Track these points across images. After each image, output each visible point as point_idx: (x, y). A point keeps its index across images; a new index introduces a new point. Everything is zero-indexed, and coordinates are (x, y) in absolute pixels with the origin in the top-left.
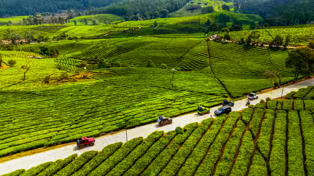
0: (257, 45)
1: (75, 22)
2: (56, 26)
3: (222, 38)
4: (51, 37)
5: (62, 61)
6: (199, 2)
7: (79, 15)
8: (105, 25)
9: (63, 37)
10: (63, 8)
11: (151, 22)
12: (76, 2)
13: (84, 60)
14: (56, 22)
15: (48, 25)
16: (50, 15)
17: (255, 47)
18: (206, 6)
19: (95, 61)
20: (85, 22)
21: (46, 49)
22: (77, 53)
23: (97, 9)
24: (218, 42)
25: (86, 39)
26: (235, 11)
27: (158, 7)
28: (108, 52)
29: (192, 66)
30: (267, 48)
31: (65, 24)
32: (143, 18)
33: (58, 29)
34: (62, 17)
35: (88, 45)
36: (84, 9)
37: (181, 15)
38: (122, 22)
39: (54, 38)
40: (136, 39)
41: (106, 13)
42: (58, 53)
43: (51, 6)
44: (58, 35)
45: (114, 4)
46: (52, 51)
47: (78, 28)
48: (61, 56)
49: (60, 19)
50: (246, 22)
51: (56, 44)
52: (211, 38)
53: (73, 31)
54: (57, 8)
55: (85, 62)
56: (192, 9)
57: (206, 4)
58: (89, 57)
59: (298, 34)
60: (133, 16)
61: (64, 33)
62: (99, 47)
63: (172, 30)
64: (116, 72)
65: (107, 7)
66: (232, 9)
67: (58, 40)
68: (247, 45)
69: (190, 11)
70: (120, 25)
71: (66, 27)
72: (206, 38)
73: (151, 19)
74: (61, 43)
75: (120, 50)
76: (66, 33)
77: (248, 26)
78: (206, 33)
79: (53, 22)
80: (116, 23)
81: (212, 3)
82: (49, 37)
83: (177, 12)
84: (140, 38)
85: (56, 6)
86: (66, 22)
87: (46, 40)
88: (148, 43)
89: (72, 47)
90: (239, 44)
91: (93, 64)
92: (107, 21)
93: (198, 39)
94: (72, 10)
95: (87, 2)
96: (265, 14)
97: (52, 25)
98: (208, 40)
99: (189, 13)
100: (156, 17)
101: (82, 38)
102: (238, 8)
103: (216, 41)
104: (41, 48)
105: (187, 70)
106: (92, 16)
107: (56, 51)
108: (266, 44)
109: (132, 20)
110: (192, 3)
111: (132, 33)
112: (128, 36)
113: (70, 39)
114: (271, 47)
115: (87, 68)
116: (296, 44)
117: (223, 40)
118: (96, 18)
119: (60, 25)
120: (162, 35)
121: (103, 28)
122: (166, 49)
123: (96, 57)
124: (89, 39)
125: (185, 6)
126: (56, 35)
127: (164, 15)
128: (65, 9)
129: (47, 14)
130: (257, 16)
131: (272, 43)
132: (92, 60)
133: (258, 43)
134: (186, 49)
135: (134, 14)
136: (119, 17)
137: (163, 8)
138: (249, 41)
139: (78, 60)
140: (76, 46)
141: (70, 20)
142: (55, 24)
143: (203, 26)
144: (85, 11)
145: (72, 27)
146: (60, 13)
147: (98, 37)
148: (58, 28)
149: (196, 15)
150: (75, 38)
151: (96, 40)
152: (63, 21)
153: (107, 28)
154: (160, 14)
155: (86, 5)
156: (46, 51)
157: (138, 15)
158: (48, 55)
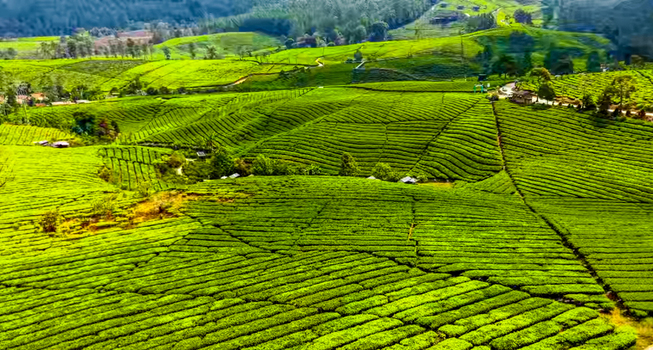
0: (628, 114)
1: (166, 51)
2: (121, 62)
3: (530, 93)
4: (106, 87)
6: (461, 5)
7: (178, 35)
8: (238, 58)
9: (133, 88)
10: (142, 17)
11: (347, 51)
13: (179, 148)
14: (121, 52)
15: (102, 57)
17: (623, 120)
18: (476, 14)
19: (206, 151)
20: (190, 50)
21: (92, 118)
22: (165, 129)
23: (222, 21)
25: (190, 93)
26: (545, 26)
27: (364, 16)
28: (240, 127)
29: (458, 169)
31: (143, 57)
32: (328, 41)
33: (125, 69)
34: (134, 39)
35: (193, 109)
37: (418, 35)
38: (277, 51)
39: (114, 90)
40: (310, 94)
42: (116, 130)
45: (261, 8)
46: (102, 123)
47: (173, 65)
49: (130, 44)
52: (502, 93)
53: (159, 73)
56: (444, 21)
57: (476, 9)
58: (191, 141)
60: (306, 36)
61: (139, 79)
62: (218, 113)
65: (243, 16)
66: (538, 22)
69: (440, 26)
70: (272, 58)
72: (490, 95)
73: (347, 43)
75: (270, 123)
76: (141, 79)
78: (482, 78)
79: (113, 51)
80: (265, 54)
81: (491, 6)
82: (103, 89)
83: (409, 26)
84: (319, 91)
86: (145, 51)
88: (343, 105)
89: (153, 113)
90: (580, 110)
91: (201, 158)
92: (243, 49)
94: (161, 24)
95: (197, 5)
96: (616, 32)
98: (495, 99)
99: (437, 29)
100: (358, 38)
101: (181, 91)
103: (515, 102)
104: (75, 115)
106: (209, 37)
107: (113, 123)
108: (651, 110)
109: (302, 46)
110: (443, 6)
111: (302, 80)
112: (292, 85)
113: (151, 92)
115: (184, 171)
117: (534, 99)
118: (216, 42)
119: (130, 57)
120: (374, 86)
121: (231, 66)
122: (386, 121)
123: (209, 142)
124: (198, 92)
125: (427, 13)
126: (118, 83)
127: (377, 34)
128: (147, 21)
130: (601, 39)
132: (201, 150)
135: (307, 32)
136: (273, 40)
137: (377, 18)
138: (605, 102)
140: (162, 113)
142: (119, 57)
143: (471, 60)
144: (193, 24)
145: (156, 64)
146: (134, 29)
147: (218, 89)
148: (123, 67)
150: (165, 92)
151: (212, 96)
152: (137, 49)
153: (241, 65)
154: (369, 32)
155: (195, 12)
156: (88, 124)
157: (315, 34)
158: (91, 133)
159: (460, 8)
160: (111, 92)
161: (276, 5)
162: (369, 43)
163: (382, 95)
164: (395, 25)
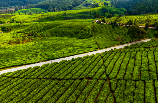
1: (19, 13)
2: (9, 15)
4: (6, 21)
5: (14, 34)
6: (91, 1)
7: (21, 9)
8: (36, 14)
9: (13, 21)
10: (12, 4)
11: (63, 12)
12: (19, 1)
13: (26, 34)
14: (9, 13)
15: (4, 14)
16: (4, 9)
17: (118, 26)
18: (94, 3)
19: (32, 34)
20: (25, 12)
21: (5, 28)
22: (22, 30)
23: (32, 5)
24: (99, 24)
25: (26, 22)
26: (111, 6)
27: (67, 4)
28: (39, 29)
29: (84, 37)
30: (124, 27)
31: (14, 14)
32: (58, 10)
33: (10, 17)
34: (11, 10)
35: (27, 26)
36: (24, 6)
37: (80, 8)
38: (46, 13)
39: (8, 22)
40: (54, 22)
41: (37, 8)
42: (11, 30)
43: (5, 3)
44: (10, 20)
45: (41, 2)
46: (7, 29)
47: (21, 16)
48: (13, 32)
49: (11, 11)
50: (117, 13)
51: (9, 25)
52: (95, 21)
53: (18, 18)
54: (8, 4)
55: (27, 35)
56: (87, 5)
57: (94, 2)
58: (28, 32)
59: (142, 19)
60: (53, 9)
61: (13, 20)
62: (33, 27)
63: (75, 17)
64: (44, 39)
65: (37, 4)
66: (109, 5)
67: (10, 23)
68: (114, 25)
69: (86, 6)
70: (45, 14)
71: (14, 15)
72: (93, 22)
73: (63, 11)
74: (12, 24)
75: (45, 28)
76: (14, 19)
77: (118, 15)
78: (93, 19)
79: (7, 13)
80: (43, 13)
81: (98, 1)
82: (5, 22)
83: (78, 6)
84: (56, 21)
85: (7, 3)
86: (14, 13)
87: (3, 23)
88: (61, 24)
89: (18, 27)
91: (31, 36)
92: (37, 12)
93: (88, 22)
94: (17, 6)
95: (26, 1)
97: (6, 14)
98: (94, 23)
99: (85, 7)
100: (65, 9)
101: (24, 22)
102: (113, 4)
103: (98, 23)
104: (1, 27)
105: (82, 39)
106: (29, 9)
107: (10, 29)
108: (124, 24)
109: (52, 11)
110: (87, 1)
111: (52, 19)
112: (50, 21)
113: (17, 22)
114: (127, 26)
115: (28, 38)
116: (140, 24)
117: (101, 22)
118: (31, 10)
119: (11, 14)
120: (69, 20)
121: (35, 16)
122: (71, 27)
123: (32, 32)
124: (28, 22)
125: (83, 3)
126: (9, 20)
127: (70, 8)
128: (13, 5)
129: (3, 8)
130: (124, 9)
131: (127, 24)
132: (30, 34)
133: (120, 24)
134: (81, 28)
135: (53, 8)
136: (45, 10)
137: (70, 5)
139: (23, 34)
140: (20, 27)
141: (17, 12)
142: (8, 14)
143: (92, 14)
144: (25, 6)
145: (17, 16)
146: (10, 7)
147: (33, 21)
148: (10, 16)
149: (88, 9)
150: (20, 22)
151: (32, 23)
152: (12, 12)
153: (37, 16)
154: (68, 8)
155: (25, 3)
156: (4, 29)
157: (55, 8)
158: (5, 31)
159: (91, 2)
160: (7, 22)
161: (45, 1)
162: (68, 11)
163: (70, 22)
164: (74, 6)
